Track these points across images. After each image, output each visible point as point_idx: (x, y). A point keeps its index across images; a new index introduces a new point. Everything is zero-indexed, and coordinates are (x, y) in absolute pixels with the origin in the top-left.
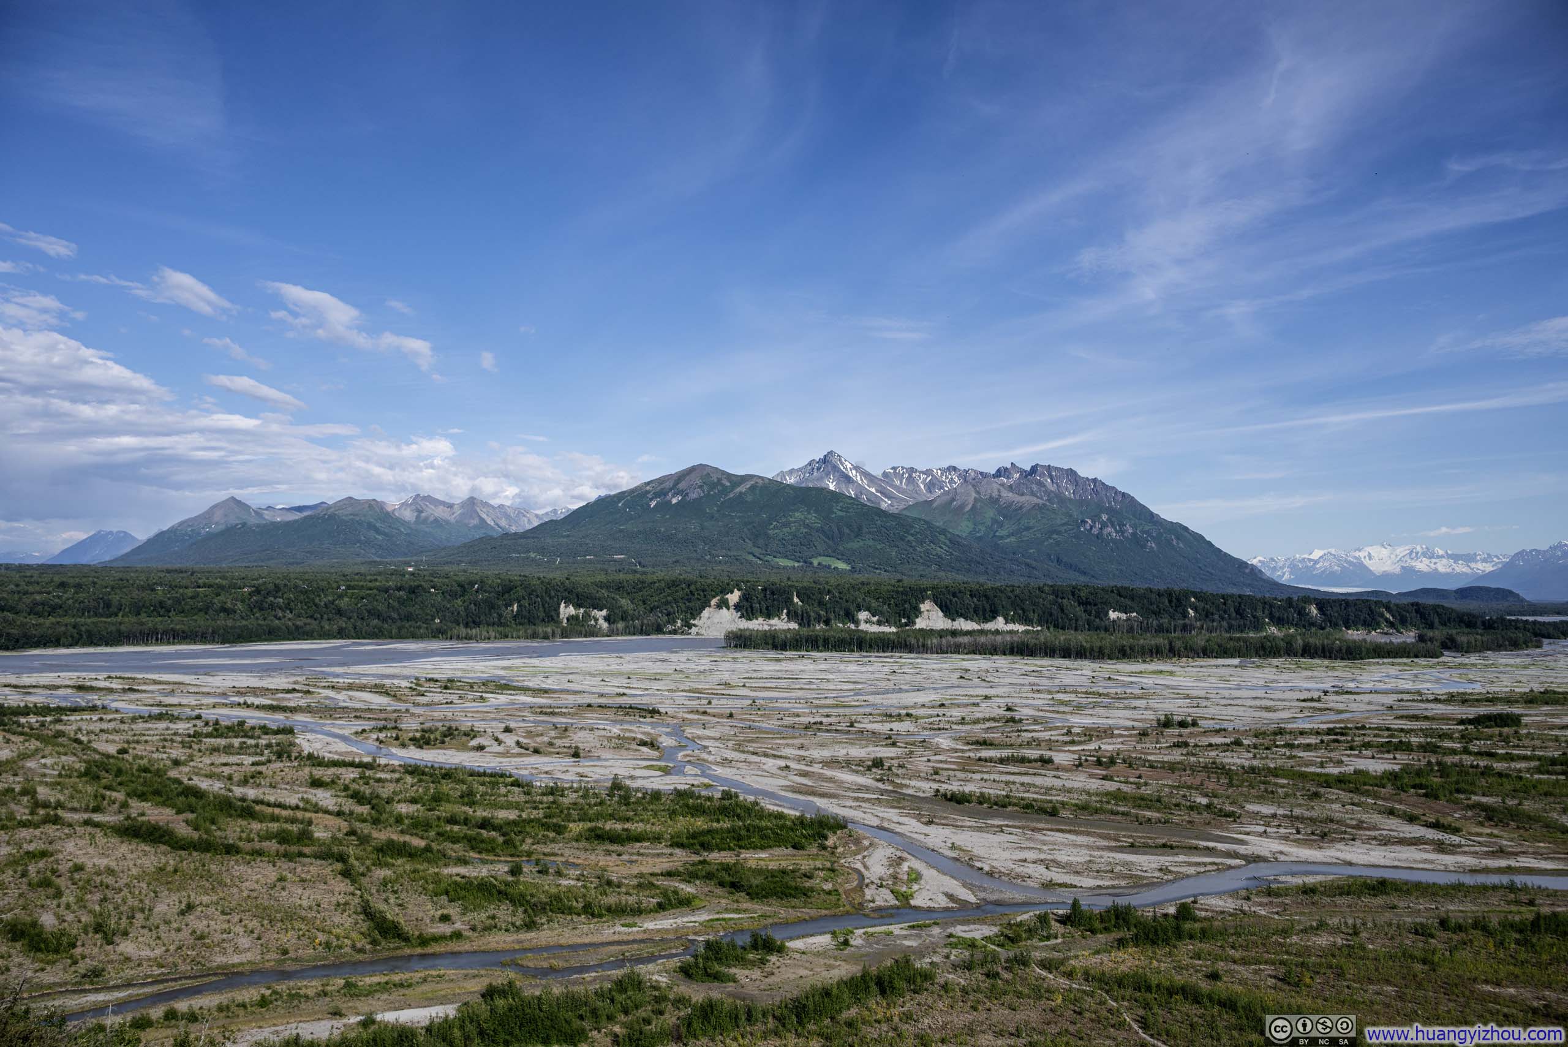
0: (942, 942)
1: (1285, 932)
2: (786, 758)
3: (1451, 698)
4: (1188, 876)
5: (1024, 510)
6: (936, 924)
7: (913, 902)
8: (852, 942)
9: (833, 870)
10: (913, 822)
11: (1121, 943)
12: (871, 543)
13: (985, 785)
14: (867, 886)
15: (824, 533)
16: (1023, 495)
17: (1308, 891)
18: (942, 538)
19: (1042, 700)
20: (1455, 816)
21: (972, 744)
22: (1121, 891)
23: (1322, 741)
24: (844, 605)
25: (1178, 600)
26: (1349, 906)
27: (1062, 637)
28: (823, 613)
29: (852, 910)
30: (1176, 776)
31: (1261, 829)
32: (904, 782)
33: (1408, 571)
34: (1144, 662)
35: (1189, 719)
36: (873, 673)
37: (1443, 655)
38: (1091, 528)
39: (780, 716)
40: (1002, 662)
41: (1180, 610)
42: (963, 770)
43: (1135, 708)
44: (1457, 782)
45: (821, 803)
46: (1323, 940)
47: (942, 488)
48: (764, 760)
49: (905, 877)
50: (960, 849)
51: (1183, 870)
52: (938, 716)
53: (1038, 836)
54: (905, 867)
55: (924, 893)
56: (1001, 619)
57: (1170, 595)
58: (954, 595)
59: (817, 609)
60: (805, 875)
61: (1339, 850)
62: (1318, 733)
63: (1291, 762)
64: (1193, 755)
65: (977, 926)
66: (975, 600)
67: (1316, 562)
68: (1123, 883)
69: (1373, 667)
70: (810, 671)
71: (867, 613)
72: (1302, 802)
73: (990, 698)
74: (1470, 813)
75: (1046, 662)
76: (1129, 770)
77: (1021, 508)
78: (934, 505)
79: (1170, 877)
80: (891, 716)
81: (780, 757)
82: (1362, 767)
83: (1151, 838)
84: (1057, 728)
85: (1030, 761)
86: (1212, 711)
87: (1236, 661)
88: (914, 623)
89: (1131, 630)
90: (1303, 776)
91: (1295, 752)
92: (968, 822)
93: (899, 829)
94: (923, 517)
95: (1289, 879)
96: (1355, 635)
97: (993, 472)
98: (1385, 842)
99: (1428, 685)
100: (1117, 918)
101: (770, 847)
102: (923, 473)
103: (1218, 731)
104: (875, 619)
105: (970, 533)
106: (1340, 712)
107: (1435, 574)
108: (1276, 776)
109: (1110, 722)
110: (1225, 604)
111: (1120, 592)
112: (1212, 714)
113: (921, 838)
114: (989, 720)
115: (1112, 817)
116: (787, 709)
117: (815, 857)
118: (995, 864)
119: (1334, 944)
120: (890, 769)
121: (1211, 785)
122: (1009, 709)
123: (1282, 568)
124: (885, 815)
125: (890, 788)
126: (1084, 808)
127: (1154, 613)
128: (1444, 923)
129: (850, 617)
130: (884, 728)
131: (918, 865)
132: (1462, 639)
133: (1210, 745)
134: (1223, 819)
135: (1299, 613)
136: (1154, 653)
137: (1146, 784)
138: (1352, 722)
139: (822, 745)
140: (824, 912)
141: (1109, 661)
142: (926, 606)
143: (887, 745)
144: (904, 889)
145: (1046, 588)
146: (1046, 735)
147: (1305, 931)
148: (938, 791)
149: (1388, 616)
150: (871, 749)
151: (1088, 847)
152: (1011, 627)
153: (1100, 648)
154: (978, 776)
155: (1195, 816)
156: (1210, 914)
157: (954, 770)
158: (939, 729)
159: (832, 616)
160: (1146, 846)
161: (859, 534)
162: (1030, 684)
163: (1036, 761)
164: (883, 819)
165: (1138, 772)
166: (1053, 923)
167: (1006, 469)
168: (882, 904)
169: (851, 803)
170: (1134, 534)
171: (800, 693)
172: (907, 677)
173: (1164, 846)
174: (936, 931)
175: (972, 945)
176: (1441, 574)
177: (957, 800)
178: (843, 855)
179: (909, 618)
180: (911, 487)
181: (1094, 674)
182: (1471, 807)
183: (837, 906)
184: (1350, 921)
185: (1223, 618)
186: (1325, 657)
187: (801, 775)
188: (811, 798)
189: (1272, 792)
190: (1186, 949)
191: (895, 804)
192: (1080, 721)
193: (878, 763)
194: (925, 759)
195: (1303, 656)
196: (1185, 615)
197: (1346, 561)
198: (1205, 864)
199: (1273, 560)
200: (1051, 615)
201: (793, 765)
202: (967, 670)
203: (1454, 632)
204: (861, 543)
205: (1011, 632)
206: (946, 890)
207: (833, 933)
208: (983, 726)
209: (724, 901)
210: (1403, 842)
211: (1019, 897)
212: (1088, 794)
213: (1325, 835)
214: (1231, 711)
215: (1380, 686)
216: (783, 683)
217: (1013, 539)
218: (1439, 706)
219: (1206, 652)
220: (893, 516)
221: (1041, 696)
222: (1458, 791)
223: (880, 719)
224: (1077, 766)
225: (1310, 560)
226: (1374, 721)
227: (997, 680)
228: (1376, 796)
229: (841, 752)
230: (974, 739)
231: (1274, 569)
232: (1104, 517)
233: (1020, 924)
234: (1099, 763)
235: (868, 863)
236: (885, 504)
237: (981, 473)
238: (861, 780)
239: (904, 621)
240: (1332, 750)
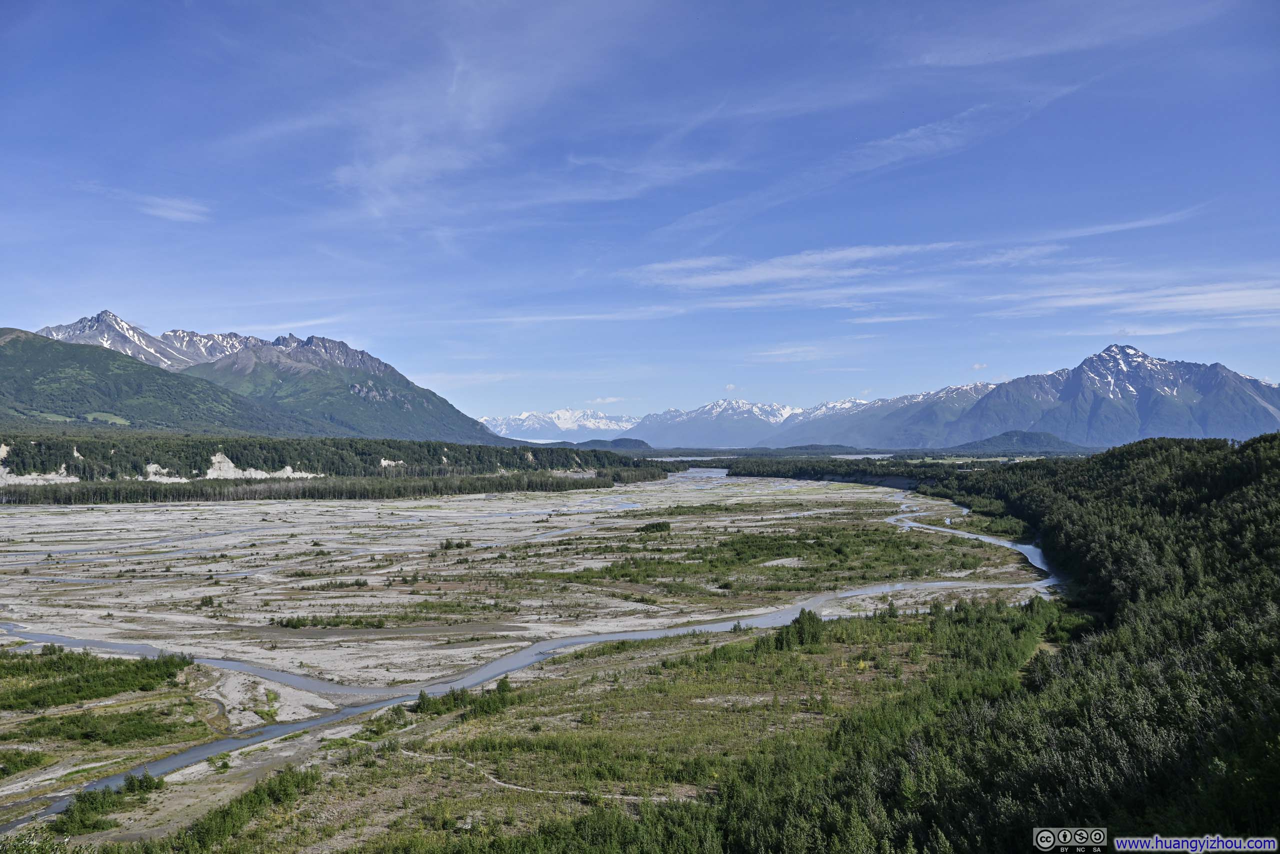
0: (316, 747)
1: (573, 688)
2: (105, 607)
3: (626, 515)
4: (495, 659)
5: (301, 375)
6: (305, 733)
7: (278, 719)
8: (231, 764)
9: (191, 704)
10: (257, 650)
11: (463, 717)
12: (152, 400)
13: (313, 609)
14: (230, 712)
15: (99, 389)
16: (300, 361)
17: (578, 656)
18: (224, 397)
19: (342, 535)
20: (650, 593)
21: (291, 576)
22: (450, 678)
23: (558, 550)
24: (132, 458)
25: (435, 450)
26: (606, 663)
27: (347, 482)
28: (108, 467)
29: (220, 736)
30: (466, 584)
31: (537, 617)
32: (237, 616)
33: (582, 428)
34: (416, 499)
35: (464, 542)
36: (173, 521)
37: (614, 486)
38: (360, 391)
39: (85, 568)
40: (297, 505)
41: (436, 457)
42: (290, 599)
43: (419, 536)
44: (646, 570)
45: (158, 645)
46: (597, 689)
47: (223, 352)
48: (80, 611)
49: (265, 698)
50: (309, 667)
51: (490, 655)
52: (252, 555)
53: (372, 646)
54: (261, 689)
55: (287, 709)
56: (288, 469)
57: (429, 446)
58: (245, 448)
59: (101, 463)
60: (163, 713)
61: (589, 625)
62: (553, 545)
63: (541, 568)
64: (473, 568)
65: (343, 728)
66: (265, 452)
67: (524, 421)
68: (450, 672)
70: (104, 522)
71: (156, 465)
72: (556, 594)
73: (296, 536)
74: (658, 590)
75: (335, 503)
76: (429, 585)
77: (298, 373)
78: (216, 367)
79: (483, 662)
80: (205, 558)
81: (99, 607)
82: (587, 566)
83: (460, 635)
84: (361, 557)
85: (348, 586)
86: (477, 534)
87: (483, 496)
88: (206, 474)
89: (399, 474)
90: (552, 576)
91: (543, 560)
92: (308, 643)
93: (245, 657)
94: (204, 377)
95: (563, 650)
96: (558, 473)
97: (273, 340)
98: (615, 615)
99: (610, 507)
100: (455, 700)
101: (116, 693)
102: (205, 337)
103: (486, 549)
104: (165, 471)
105: (251, 393)
106: (563, 529)
107: (598, 430)
108: (535, 578)
109: (403, 548)
110: (469, 453)
111: (390, 444)
112: (478, 536)
113: (269, 662)
114: (300, 555)
115: (428, 623)
116: (90, 561)
117: (167, 695)
118: (342, 674)
119: (605, 690)
120: (220, 605)
121: (493, 590)
122: (316, 544)
123: (501, 425)
124: (228, 647)
125: (225, 622)
126: (403, 618)
127: (417, 461)
128: (664, 664)
129: (138, 469)
130: (203, 569)
131: (273, 686)
132: (624, 474)
133: (484, 560)
134: (508, 614)
135: (521, 459)
136: (422, 492)
137: (446, 594)
138: (572, 535)
139: (142, 591)
140: (192, 743)
141: (387, 500)
142: (216, 458)
143: (209, 585)
144: (266, 709)
145: (328, 442)
146: (354, 563)
147: (584, 685)
148: (272, 620)
149: (577, 459)
150: (194, 589)
151: (415, 649)
152: (298, 475)
153: (380, 489)
154: (306, 603)
155: (487, 614)
156: (519, 685)
157: (282, 600)
158: (257, 566)
159: (118, 469)
160: (458, 641)
161: (138, 391)
162: (327, 522)
163: (352, 585)
164: (226, 651)
165: (437, 586)
166: (406, 713)
167: (284, 339)
168: (250, 725)
169: (189, 641)
170: (394, 398)
171: (100, 545)
172: (211, 523)
173: (472, 639)
174: (307, 738)
175: (344, 743)
176: (601, 430)
177: (292, 625)
178: (196, 689)
179: (200, 469)
180: (192, 350)
181: (379, 511)
182: (657, 586)
183: (205, 735)
184: (611, 673)
185: (468, 464)
186: (542, 490)
187: (126, 622)
188: (145, 642)
189: (536, 590)
190: (510, 712)
191: (234, 636)
192: (380, 550)
193: (207, 602)
194: (252, 593)
195: (527, 490)
196: (440, 462)
197: (544, 421)
198: (505, 649)
199: (494, 419)
200: (333, 463)
201: (116, 613)
202: (267, 514)
204: (142, 400)
205: (301, 479)
206: (306, 702)
207: (209, 761)
208: (297, 560)
209: (79, 754)
210: (625, 614)
211: (371, 697)
212: (403, 606)
213: (578, 615)
214: (491, 533)
215: (582, 509)
216: (79, 536)
217: (291, 399)
218: (621, 520)
219: (461, 490)
220: (174, 375)
221: (341, 531)
222: (648, 576)
223: (195, 562)
224: (390, 584)
226: (585, 533)
227: (296, 520)
228: (601, 585)
229: (165, 596)
230: (292, 572)
231: (495, 426)
232: (370, 383)
233: (379, 719)
234: (405, 581)
235: (224, 692)
236: (165, 364)
237: (261, 341)
238: (193, 619)
239: (194, 472)
240: (565, 556)
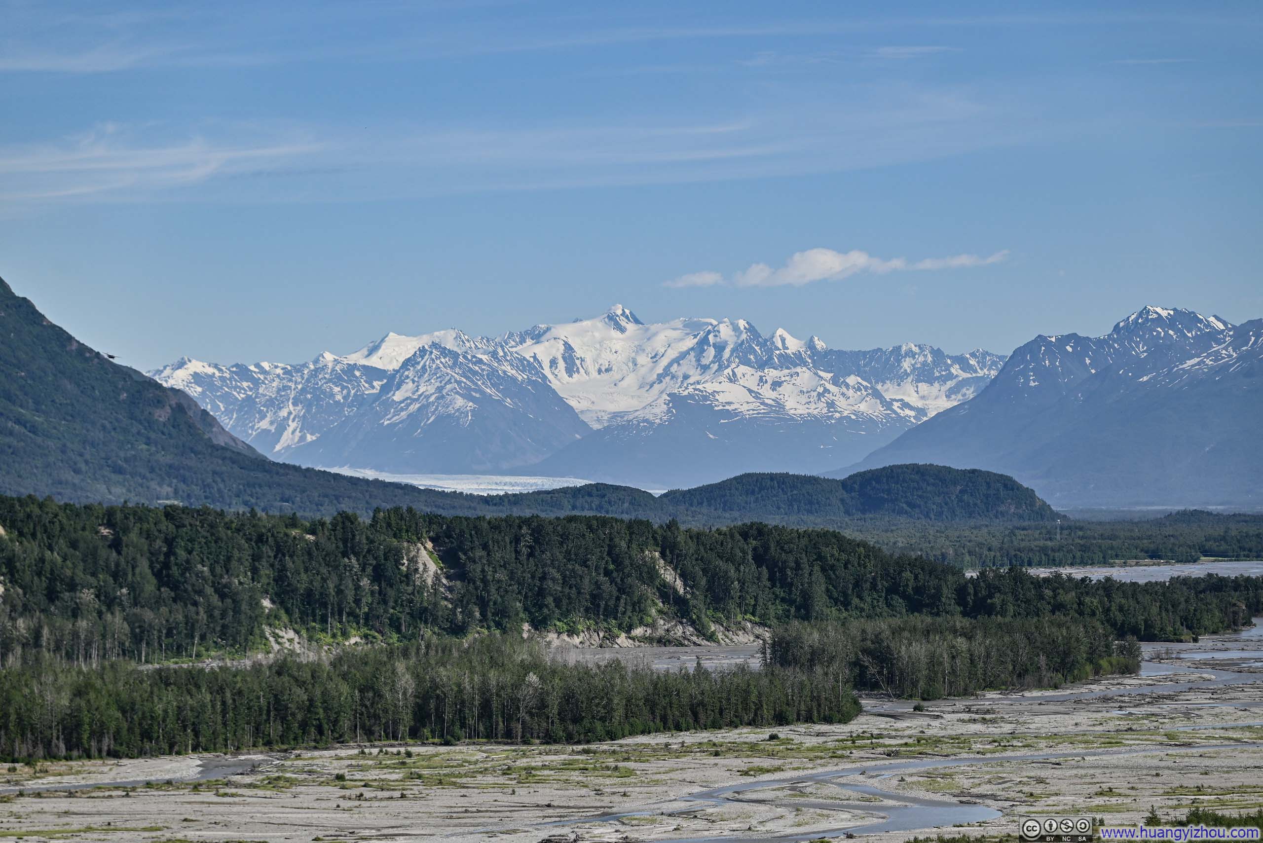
33: (693, 412)
37: (859, 710)
67: (393, 380)
69: (653, 766)
96: (573, 647)
107: (775, 422)
123: (274, 403)
135: (378, 576)
149: (669, 575)
186: (490, 736)
195: (415, 734)
197: (493, 376)
203: (882, 626)
225: (372, 373)
231: (249, 407)
